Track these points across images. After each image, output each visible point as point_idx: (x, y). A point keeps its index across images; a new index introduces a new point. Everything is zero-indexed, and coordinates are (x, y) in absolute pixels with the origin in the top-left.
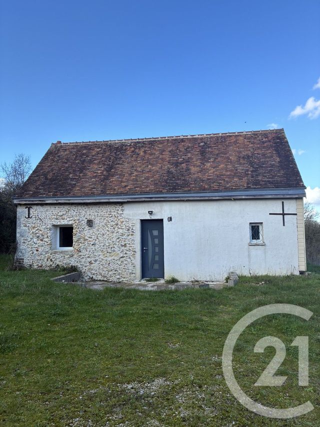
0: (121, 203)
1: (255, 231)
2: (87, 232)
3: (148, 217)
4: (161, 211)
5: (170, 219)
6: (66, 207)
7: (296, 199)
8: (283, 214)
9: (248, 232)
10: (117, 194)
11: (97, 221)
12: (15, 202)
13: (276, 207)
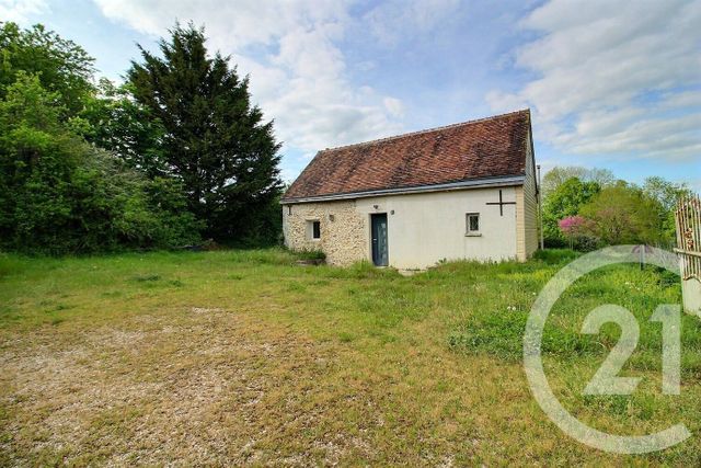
0: (354, 200)
1: (473, 221)
2: (330, 226)
3: (375, 211)
4: (385, 206)
5: (393, 212)
6: (314, 206)
7: (515, 186)
8: (501, 204)
9: (463, 223)
10: (351, 192)
11: (338, 216)
12: (281, 202)
13: (494, 197)
